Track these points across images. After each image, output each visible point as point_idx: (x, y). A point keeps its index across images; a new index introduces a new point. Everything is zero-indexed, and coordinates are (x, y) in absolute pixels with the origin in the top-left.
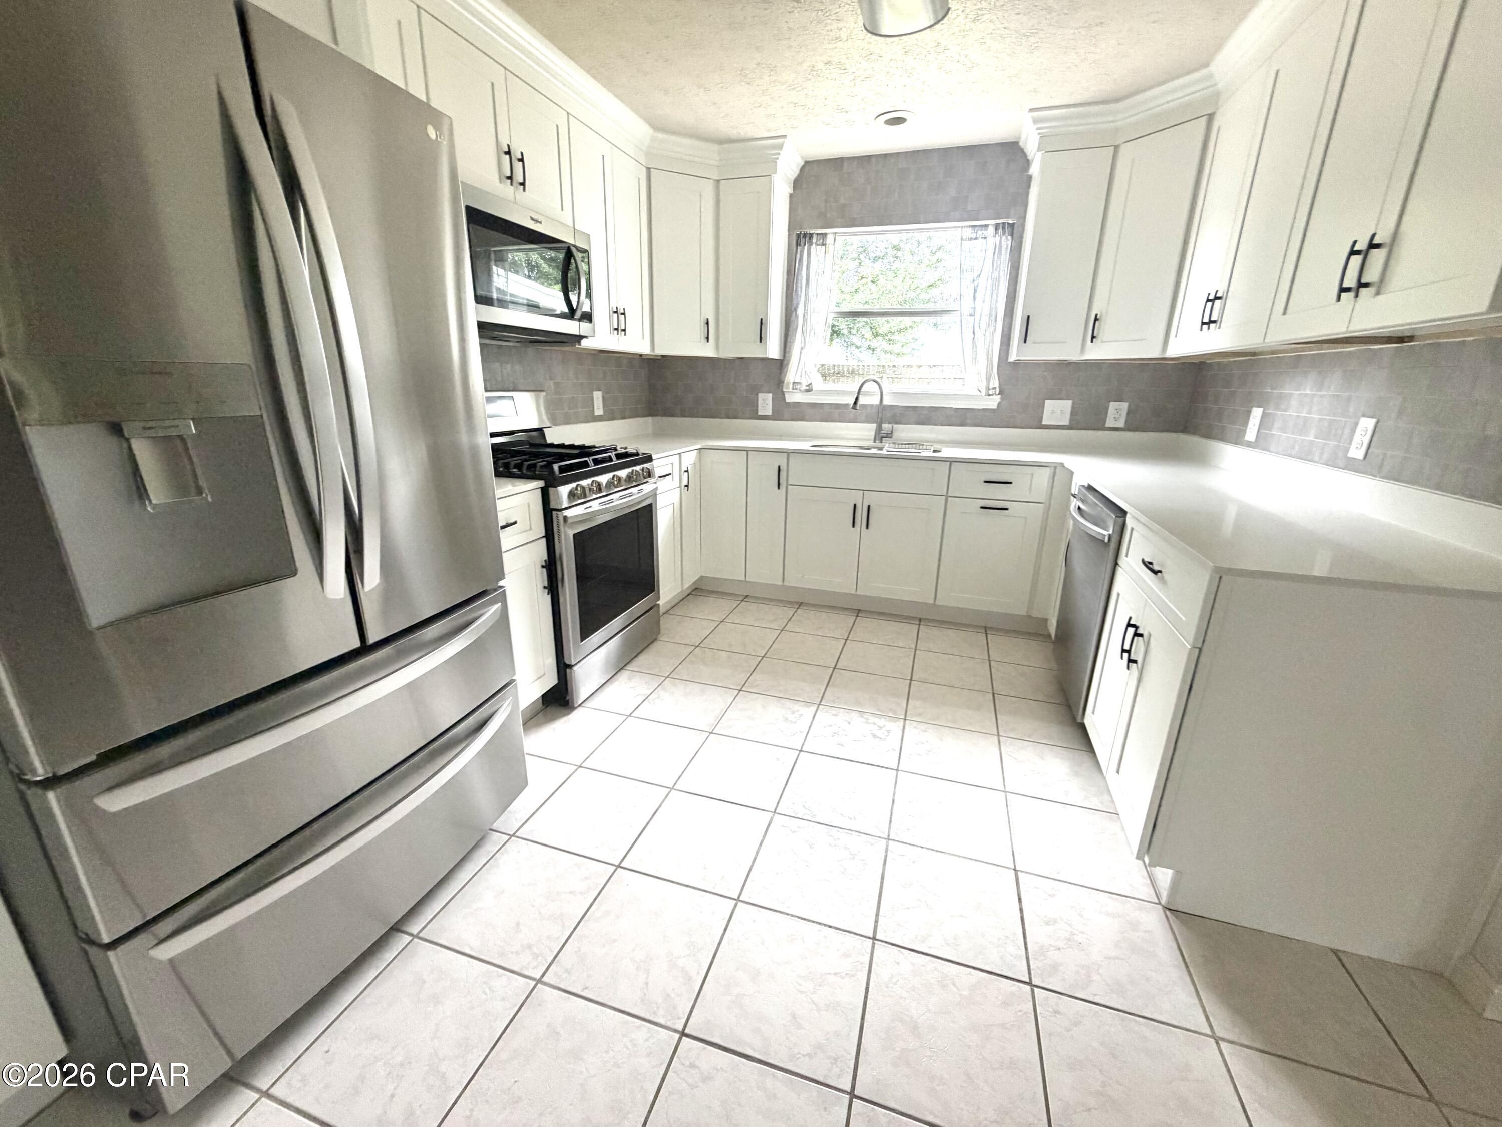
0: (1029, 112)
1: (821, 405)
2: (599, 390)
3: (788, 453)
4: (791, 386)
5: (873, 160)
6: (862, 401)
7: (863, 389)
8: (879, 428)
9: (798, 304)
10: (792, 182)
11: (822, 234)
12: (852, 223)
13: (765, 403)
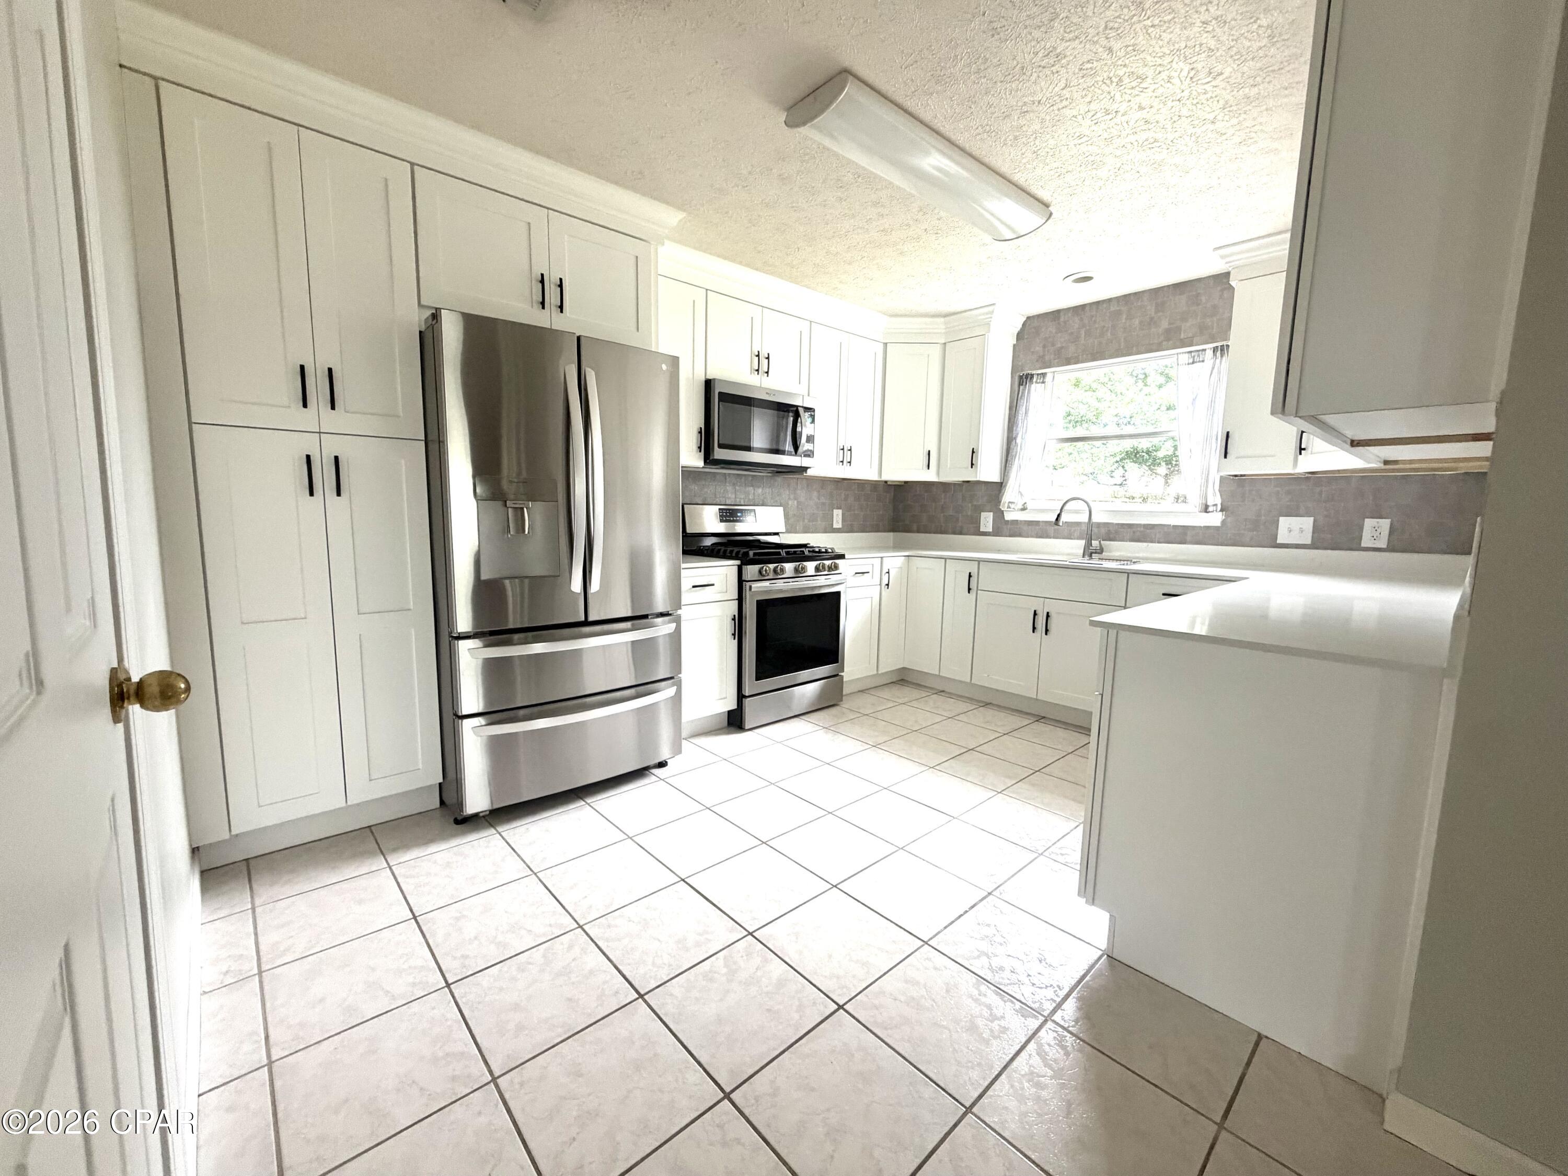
0: (1214, 251)
1: (1037, 523)
2: (838, 508)
3: (979, 561)
4: (1006, 505)
5: (1087, 308)
6: (1064, 518)
7: (1066, 508)
8: (1089, 544)
9: (1018, 434)
10: (1016, 335)
11: (1042, 374)
12: (1068, 362)
13: (987, 521)
